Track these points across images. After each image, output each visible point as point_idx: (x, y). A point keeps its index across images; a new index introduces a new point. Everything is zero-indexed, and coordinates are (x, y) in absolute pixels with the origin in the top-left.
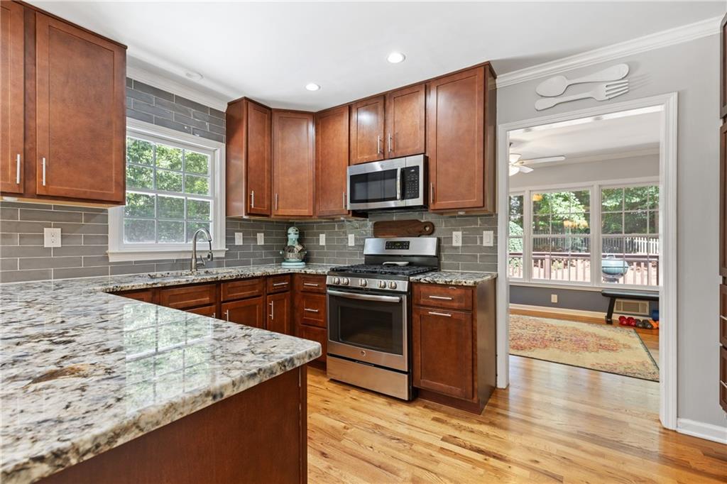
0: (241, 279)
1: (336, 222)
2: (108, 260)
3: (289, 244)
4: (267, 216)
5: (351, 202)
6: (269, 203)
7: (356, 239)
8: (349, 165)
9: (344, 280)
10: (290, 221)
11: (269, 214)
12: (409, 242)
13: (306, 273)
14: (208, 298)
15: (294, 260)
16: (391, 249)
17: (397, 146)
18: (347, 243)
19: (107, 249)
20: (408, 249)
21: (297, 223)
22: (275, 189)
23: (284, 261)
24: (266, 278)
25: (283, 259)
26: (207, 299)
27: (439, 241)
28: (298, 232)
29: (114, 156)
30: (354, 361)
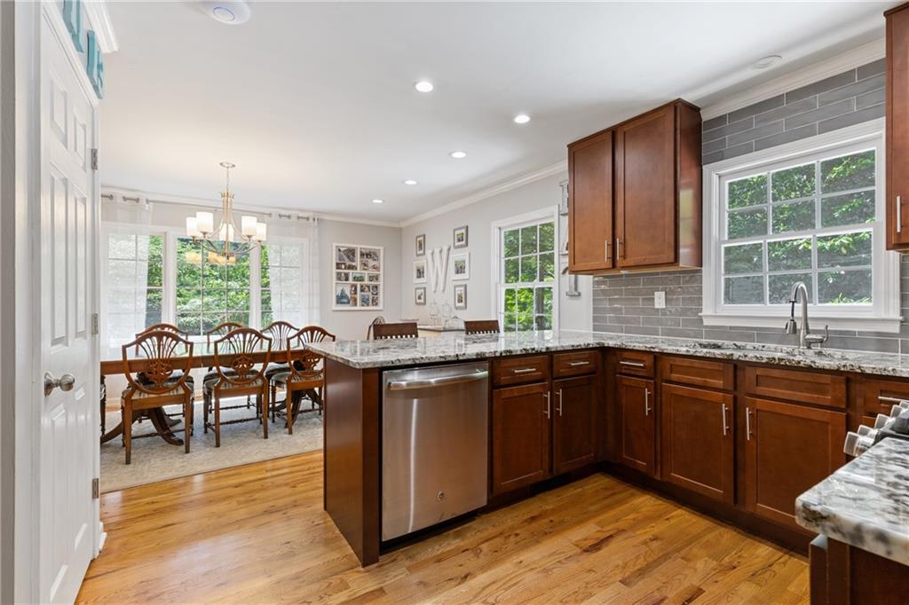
2: (702, 322)
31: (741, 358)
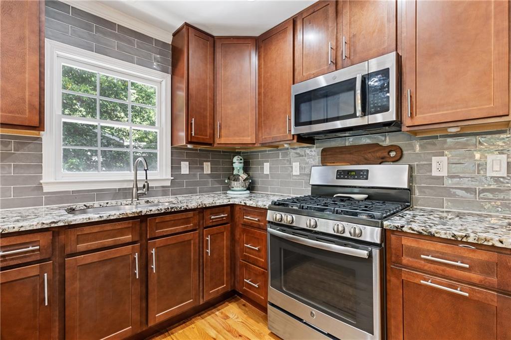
0: (171, 213)
1: (281, 150)
2: (43, 190)
3: (235, 172)
4: (210, 144)
5: (296, 126)
6: (212, 132)
7: (301, 168)
8: (294, 84)
9: (287, 218)
10: (237, 151)
11: (212, 142)
12: (367, 171)
13: (245, 205)
14: (131, 236)
15: (239, 189)
16: (344, 178)
17: (355, 50)
18: (292, 171)
19: (41, 179)
20: (367, 179)
21: (243, 153)
22: (218, 117)
23: (229, 189)
24: (202, 210)
25: (228, 188)
26: (128, 237)
27: (411, 169)
28: (242, 161)
29: (27, 76)
30: (301, 320)
31: (148, 213)
